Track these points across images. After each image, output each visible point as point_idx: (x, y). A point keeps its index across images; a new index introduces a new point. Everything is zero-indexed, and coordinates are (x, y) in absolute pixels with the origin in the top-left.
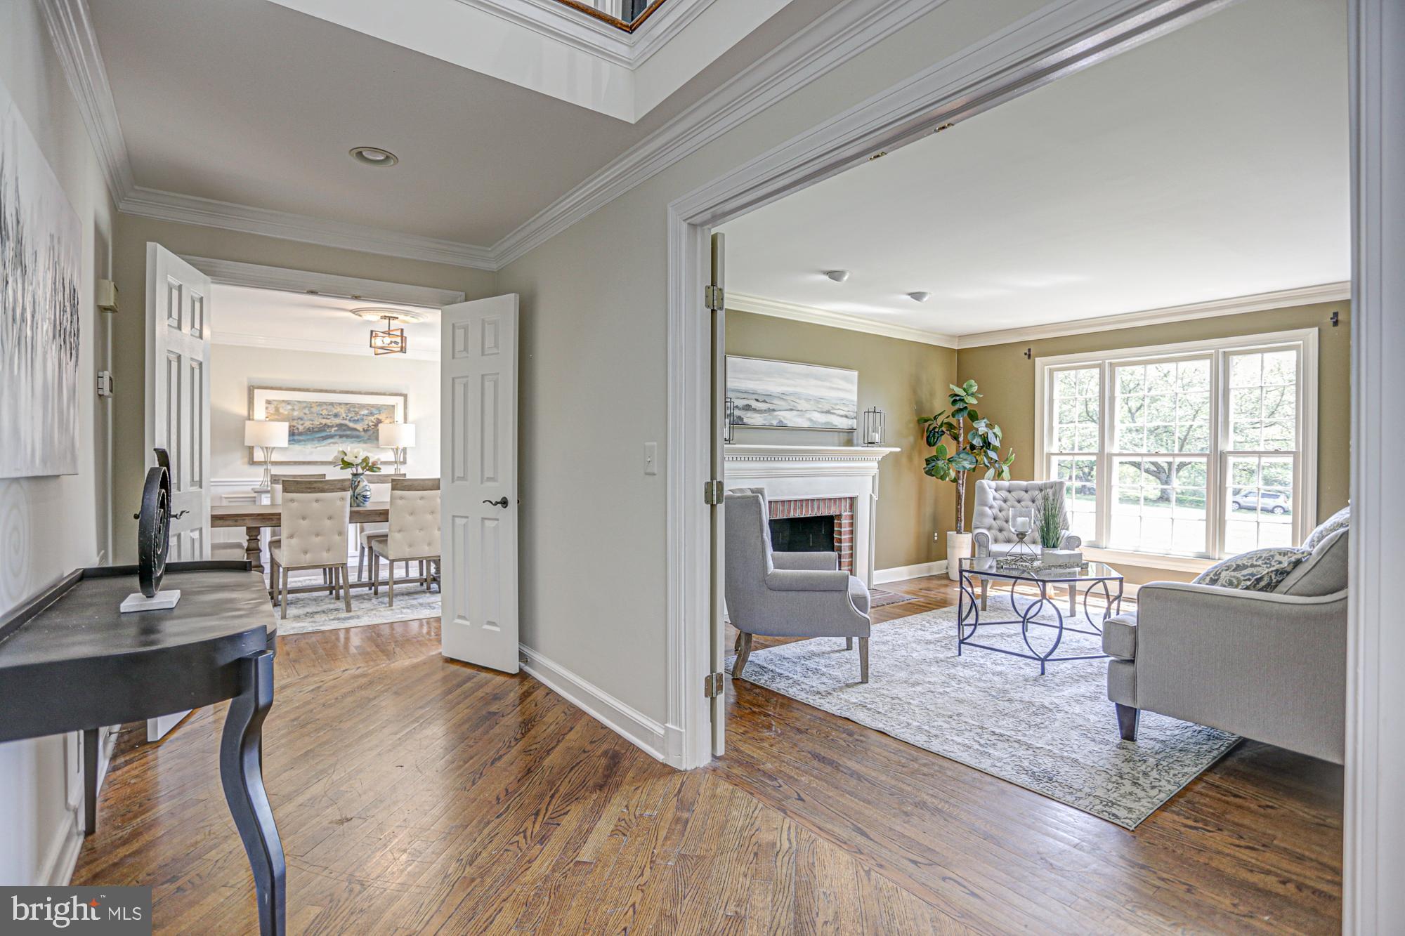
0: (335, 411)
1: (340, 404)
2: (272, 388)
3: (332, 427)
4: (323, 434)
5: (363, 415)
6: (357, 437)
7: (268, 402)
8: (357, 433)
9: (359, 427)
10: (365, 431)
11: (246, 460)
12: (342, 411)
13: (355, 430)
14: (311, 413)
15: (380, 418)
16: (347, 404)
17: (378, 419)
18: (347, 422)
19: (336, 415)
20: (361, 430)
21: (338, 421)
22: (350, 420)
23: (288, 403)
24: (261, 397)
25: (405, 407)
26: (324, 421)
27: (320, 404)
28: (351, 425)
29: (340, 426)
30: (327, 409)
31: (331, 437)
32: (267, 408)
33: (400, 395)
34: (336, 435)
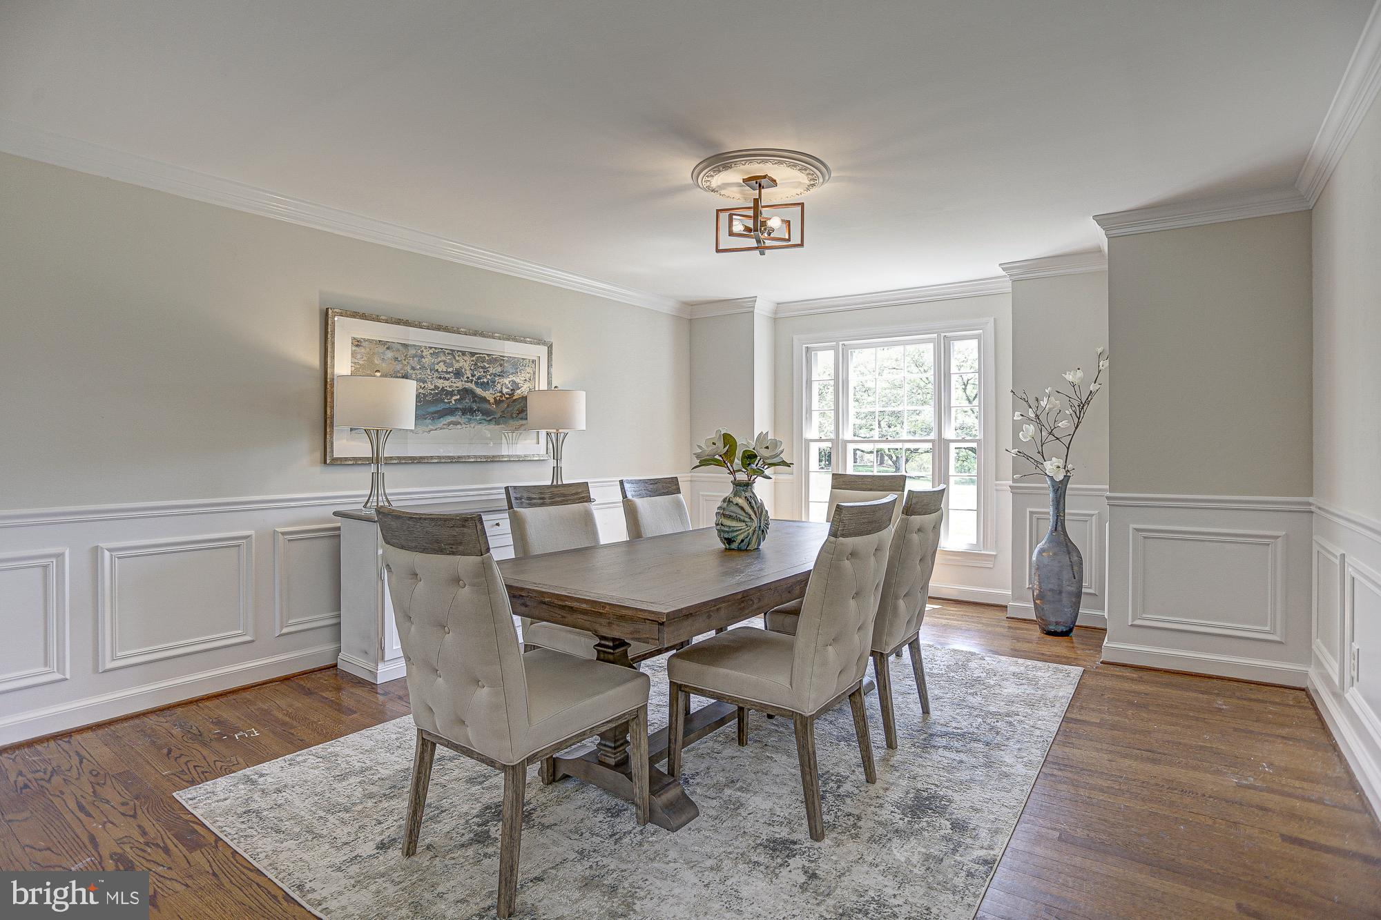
0: (457, 366)
1: (464, 353)
2: (364, 317)
3: (451, 394)
4: (440, 407)
5: (495, 375)
6: (486, 413)
7: (357, 343)
8: (487, 406)
9: (489, 395)
10: (497, 402)
11: (318, 455)
12: (465, 364)
13: (484, 400)
14: (423, 368)
15: (517, 380)
16: (473, 354)
17: (514, 382)
18: (472, 386)
19: (458, 374)
20: (492, 401)
21: (460, 384)
22: (476, 383)
23: (388, 346)
24: (346, 331)
25: (549, 366)
26: (440, 383)
27: (437, 352)
28: (479, 391)
29: (465, 392)
30: (445, 362)
31: (451, 411)
32: (353, 354)
33: (544, 343)
34: (457, 409)
